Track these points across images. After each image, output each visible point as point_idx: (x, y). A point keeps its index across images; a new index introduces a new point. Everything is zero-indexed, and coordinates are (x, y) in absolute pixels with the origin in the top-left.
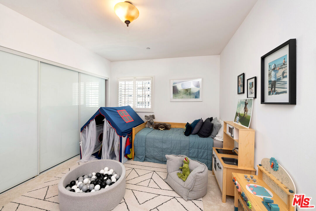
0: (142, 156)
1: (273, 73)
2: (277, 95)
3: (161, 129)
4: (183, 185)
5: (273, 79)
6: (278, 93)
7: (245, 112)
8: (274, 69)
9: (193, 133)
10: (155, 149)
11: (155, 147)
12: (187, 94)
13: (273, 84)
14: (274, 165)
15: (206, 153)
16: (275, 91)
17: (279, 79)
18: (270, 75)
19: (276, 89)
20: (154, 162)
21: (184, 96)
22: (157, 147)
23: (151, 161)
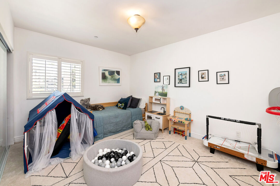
0: (101, 135)
1: (180, 76)
2: (182, 84)
3: (101, 109)
4: (152, 133)
5: (180, 78)
6: (182, 83)
7: (162, 91)
8: (181, 75)
9: (128, 107)
10: (111, 124)
11: (111, 123)
12: (112, 80)
13: (181, 80)
14: (182, 108)
15: (139, 116)
16: (181, 82)
17: (183, 79)
18: (178, 76)
19: (182, 82)
20: (110, 135)
21: (111, 81)
22: (112, 123)
23: (108, 135)
